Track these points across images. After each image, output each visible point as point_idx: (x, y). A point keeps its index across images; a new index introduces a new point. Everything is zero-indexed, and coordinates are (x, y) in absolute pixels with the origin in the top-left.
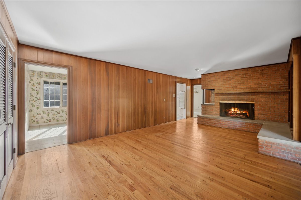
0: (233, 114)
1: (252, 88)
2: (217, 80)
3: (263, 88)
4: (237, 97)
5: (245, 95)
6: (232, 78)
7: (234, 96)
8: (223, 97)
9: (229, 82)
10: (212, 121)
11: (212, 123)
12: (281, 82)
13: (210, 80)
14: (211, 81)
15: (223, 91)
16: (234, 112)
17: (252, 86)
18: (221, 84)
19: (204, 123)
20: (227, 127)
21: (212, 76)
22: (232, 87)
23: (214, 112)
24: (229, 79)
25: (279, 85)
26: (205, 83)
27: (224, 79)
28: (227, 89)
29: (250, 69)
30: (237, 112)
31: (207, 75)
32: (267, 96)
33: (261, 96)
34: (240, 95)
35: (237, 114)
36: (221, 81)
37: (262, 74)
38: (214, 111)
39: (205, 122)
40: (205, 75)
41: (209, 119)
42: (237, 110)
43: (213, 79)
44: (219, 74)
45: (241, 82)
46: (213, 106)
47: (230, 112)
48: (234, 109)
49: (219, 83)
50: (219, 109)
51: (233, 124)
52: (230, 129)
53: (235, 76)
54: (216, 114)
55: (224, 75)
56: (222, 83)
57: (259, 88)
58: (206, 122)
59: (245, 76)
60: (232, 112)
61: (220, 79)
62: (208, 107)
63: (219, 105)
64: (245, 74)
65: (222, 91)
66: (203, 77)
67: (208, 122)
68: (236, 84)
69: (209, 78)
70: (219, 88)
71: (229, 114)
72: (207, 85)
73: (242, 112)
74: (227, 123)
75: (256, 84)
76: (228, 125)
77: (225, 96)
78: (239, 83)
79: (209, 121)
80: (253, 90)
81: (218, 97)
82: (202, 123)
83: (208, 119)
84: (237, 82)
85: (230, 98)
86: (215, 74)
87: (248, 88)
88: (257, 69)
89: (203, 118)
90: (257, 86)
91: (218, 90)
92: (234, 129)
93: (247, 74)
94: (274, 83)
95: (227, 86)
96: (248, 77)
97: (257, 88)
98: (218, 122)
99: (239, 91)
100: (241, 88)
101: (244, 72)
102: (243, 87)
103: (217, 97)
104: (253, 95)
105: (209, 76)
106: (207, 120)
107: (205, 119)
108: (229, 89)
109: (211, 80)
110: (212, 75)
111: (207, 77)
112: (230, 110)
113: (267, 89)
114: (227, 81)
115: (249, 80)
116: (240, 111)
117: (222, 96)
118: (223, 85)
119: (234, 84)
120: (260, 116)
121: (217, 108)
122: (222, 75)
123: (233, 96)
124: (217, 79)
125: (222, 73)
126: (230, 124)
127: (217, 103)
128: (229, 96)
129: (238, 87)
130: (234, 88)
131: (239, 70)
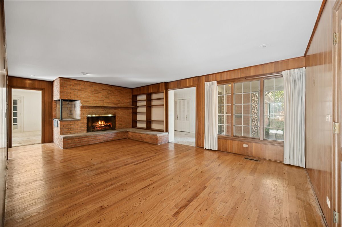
0: (100, 127)
1: (115, 103)
2: (83, 90)
3: (121, 104)
4: (104, 111)
5: (110, 109)
6: (99, 91)
7: (102, 110)
8: (91, 110)
9: (97, 95)
10: (86, 139)
11: (86, 141)
12: (129, 101)
13: (73, 88)
14: (76, 90)
15: (91, 103)
16: (101, 124)
17: (114, 102)
18: (88, 95)
19: (75, 145)
20: (102, 141)
21: (77, 84)
22: (100, 101)
23: (79, 129)
24: (96, 92)
25: (128, 102)
26: (66, 90)
27: (91, 91)
28: (94, 102)
29: (113, 87)
30: (103, 124)
31: (70, 80)
32: (124, 110)
33: (120, 110)
34: (106, 109)
35: (103, 126)
36: (89, 93)
37: (120, 93)
38: (80, 127)
39: (75, 143)
40: (66, 79)
41: (83, 138)
42: (104, 122)
43: (79, 87)
44: (86, 83)
45: (107, 97)
46: (78, 122)
47: (97, 125)
48: (101, 122)
49: (86, 94)
50: (86, 124)
51: (107, 136)
52: (105, 142)
53: (102, 90)
54: (82, 131)
55: (92, 86)
56: (90, 94)
57: (119, 103)
58: (78, 143)
59: (110, 92)
60: (99, 125)
61: (86, 89)
62: (71, 124)
63: (86, 119)
64: (110, 90)
65: (89, 103)
66: (63, 82)
67: (80, 142)
68: (103, 97)
69: (73, 85)
70: (86, 100)
71: (97, 127)
72: (69, 94)
73: (107, 124)
74: (102, 137)
75: (117, 100)
76: (103, 139)
77: (93, 110)
78: (105, 98)
79: (82, 140)
80: (115, 105)
81: (86, 110)
82: (71, 146)
83: (80, 138)
84: (104, 96)
85: (97, 111)
86: (81, 83)
87: (112, 103)
88: (117, 88)
89: (73, 139)
90: (117, 102)
91: (85, 102)
92: (109, 141)
93: (111, 90)
94: (126, 101)
95: (95, 99)
96: (112, 94)
97: (117, 103)
98: (94, 138)
99: (105, 105)
100: (107, 103)
101: (109, 88)
102: (108, 101)
103: (84, 110)
104: (115, 109)
105: (73, 83)
106: (79, 140)
107: (77, 139)
108: (97, 102)
109: (75, 88)
110: (76, 82)
111: (69, 83)
112: (97, 123)
113: (123, 105)
114: (95, 93)
115: (112, 96)
116: (106, 123)
117: (89, 109)
118: (91, 96)
119: (101, 97)
120: (119, 126)
121: (83, 123)
122: (89, 86)
123: (100, 110)
124: (83, 88)
125: (90, 84)
126: (105, 138)
127: (84, 117)
128: (96, 110)
129: (105, 101)
130: (102, 102)
131: (105, 85)
